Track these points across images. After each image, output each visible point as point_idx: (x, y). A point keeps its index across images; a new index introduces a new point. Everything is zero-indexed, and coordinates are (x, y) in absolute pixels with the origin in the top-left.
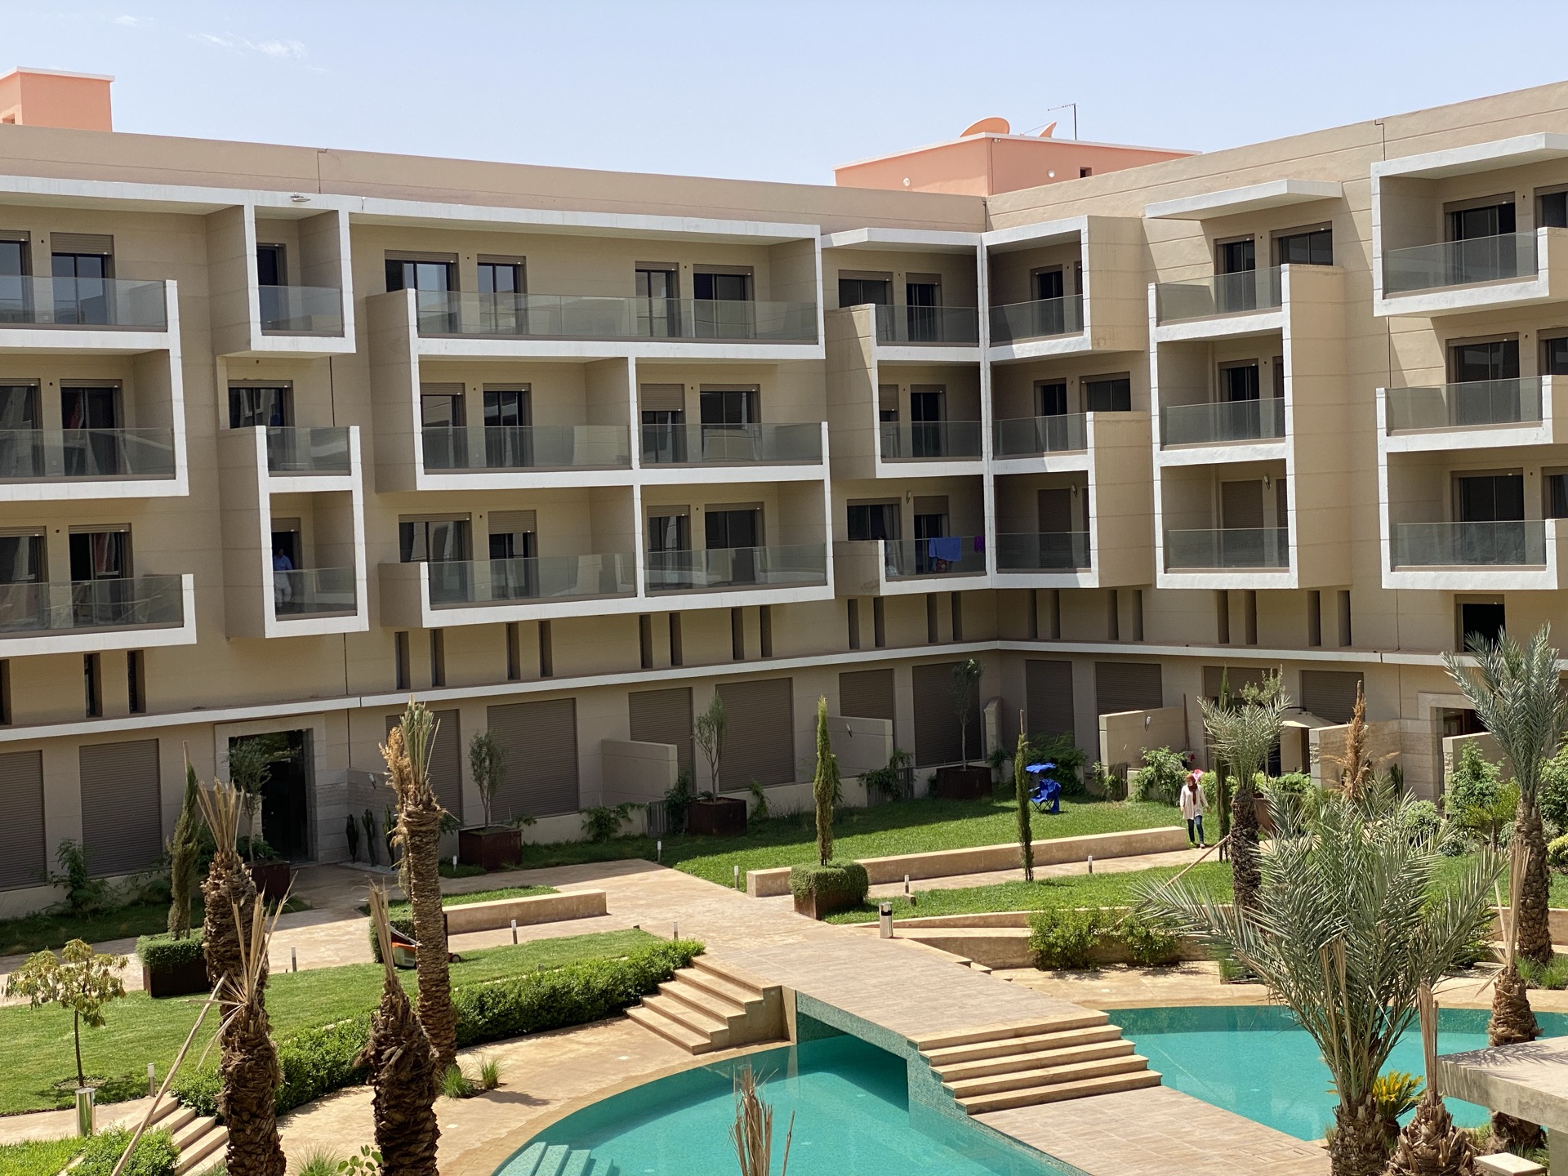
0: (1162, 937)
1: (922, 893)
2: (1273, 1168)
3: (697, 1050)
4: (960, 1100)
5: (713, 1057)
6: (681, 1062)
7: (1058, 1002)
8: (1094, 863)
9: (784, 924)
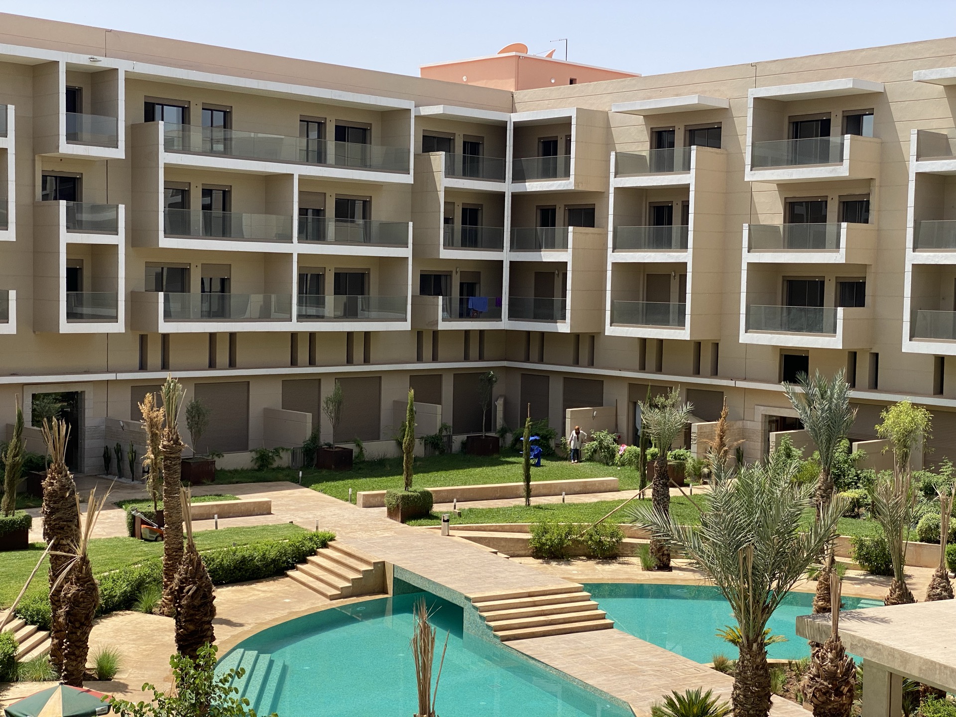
0: (609, 542)
1: (464, 509)
2: (683, 678)
3: (332, 598)
4: (496, 633)
5: (342, 601)
6: (323, 604)
7: (552, 577)
8: (566, 497)
9: (381, 524)
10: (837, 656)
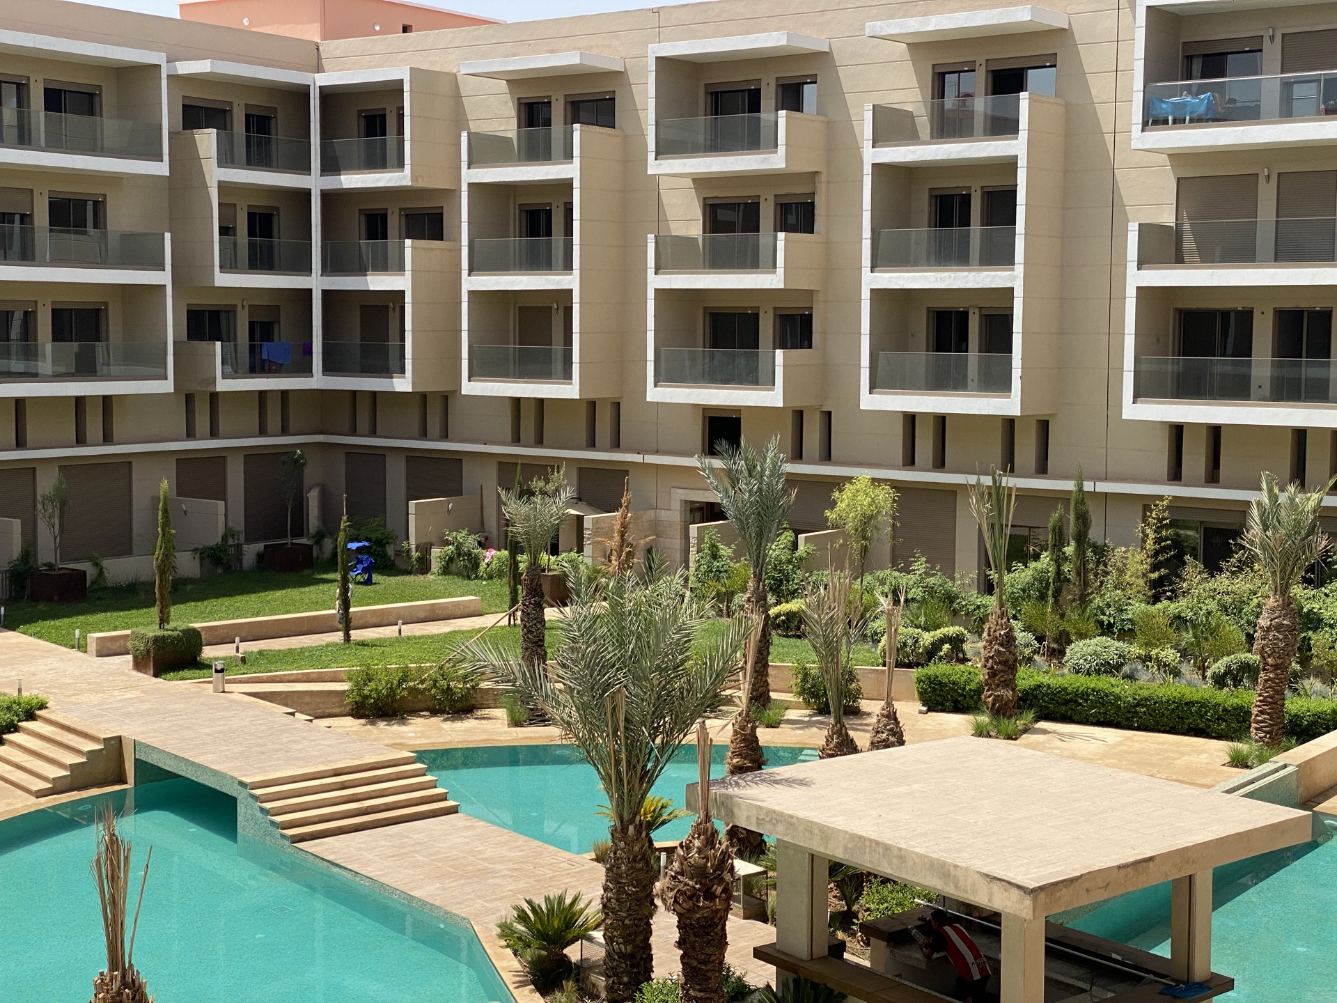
0: (461, 689)
1: (252, 652)
2: (550, 878)
3: (40, 794)
4: (284, 831)
5: (55, 799)
6: (24, 804)
7: (372, 745)
8: (403, 627)
9: (122, 681)
10: (707, 843)
